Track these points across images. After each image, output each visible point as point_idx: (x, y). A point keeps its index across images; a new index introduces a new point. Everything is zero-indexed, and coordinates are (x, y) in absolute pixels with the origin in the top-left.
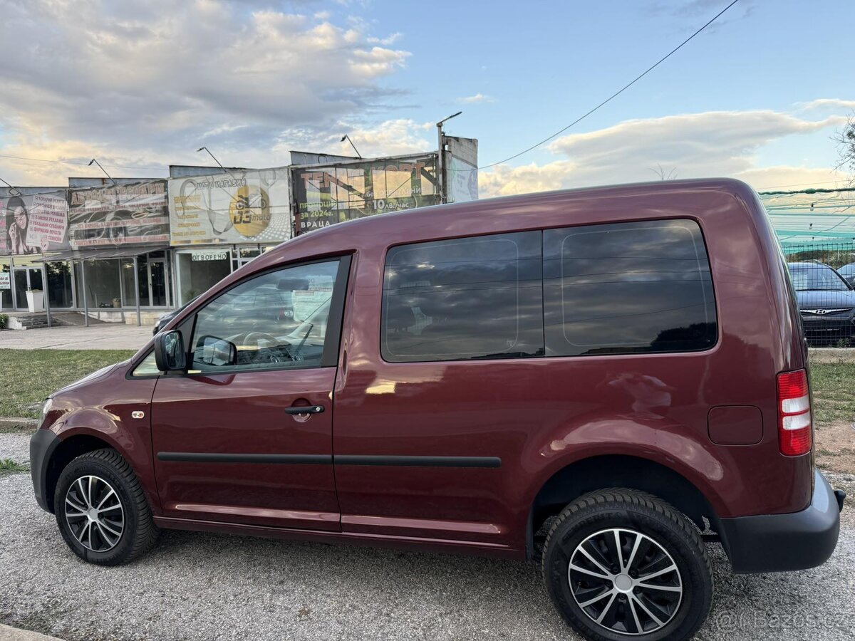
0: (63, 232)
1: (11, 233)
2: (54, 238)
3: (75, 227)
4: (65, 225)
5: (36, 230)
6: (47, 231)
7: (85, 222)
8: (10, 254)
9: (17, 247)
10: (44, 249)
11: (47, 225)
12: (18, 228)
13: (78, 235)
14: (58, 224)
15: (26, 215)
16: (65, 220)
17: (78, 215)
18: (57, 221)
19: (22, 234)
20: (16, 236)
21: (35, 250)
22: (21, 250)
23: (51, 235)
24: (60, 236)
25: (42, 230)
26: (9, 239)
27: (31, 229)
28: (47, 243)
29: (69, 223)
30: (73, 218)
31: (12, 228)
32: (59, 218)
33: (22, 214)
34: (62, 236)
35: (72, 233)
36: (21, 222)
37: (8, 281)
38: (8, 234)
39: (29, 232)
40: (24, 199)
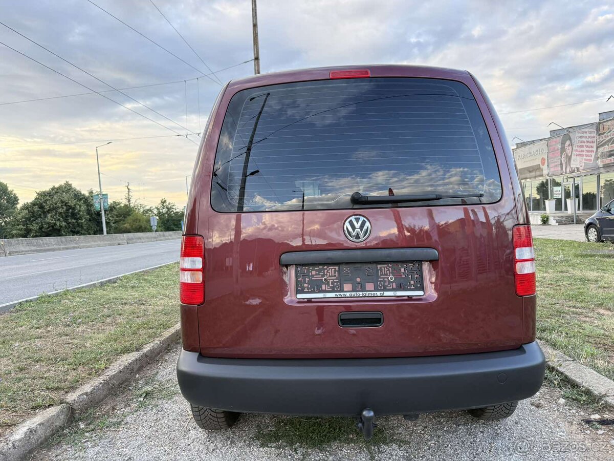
0: (593, 154)
1: (562, 160)
2: (587, 160)
3: (601, 150)
4: (595, 149)
5: (577, 155)
6: (583, 155)
7: (608, 145)
8: (562, 174)
9: (566, 168)
10: (581, 168)
11: (583, 151)
12: (567, 155)
13: (603, 156)
14: (590, 149)
15: (572, 145)
16: (595, 145)
17: (604, 140)
18: (589, 147)
19: (569, 158)
20: (565, 161)
21: (576, 169)
22: (568, 171)
23: (586, 158)
24: (591, 158)
25: (580, 155)
26: (562, 164)
27: (574, 156)
28: (583, 164)
29: (597, 148)
30: (600, 143)
31: (563, 156)
32: (591, 144)
33: (569, 145)
34: (592, 158)
35: (599, 155)
36: (568, 151)
37: (560, 192)
38: (561, 161)
39: (573, 157)
40: (571, 135)
